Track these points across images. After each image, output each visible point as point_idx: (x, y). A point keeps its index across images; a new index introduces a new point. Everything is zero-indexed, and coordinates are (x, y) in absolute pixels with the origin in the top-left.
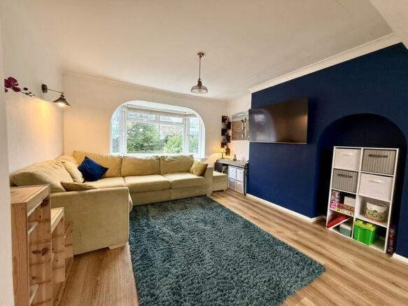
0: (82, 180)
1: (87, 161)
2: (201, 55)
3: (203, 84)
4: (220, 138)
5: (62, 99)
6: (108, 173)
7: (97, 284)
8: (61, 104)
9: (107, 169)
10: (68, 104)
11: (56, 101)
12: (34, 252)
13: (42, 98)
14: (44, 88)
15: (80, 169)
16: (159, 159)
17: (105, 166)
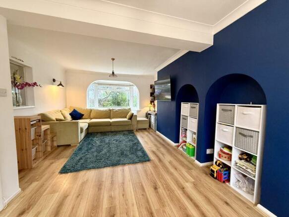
0: (71, 119)
1: (75, 111)
2: (113, 59)
3: (115, 73)
4: (150, 98)
5: (61, 84)
6: (83, 117)
7: (60, 153)
8: (61, 86)
9: (83, 115)
10: (63, 86)
11: (58, 86)
12: (38, 136)
13: (53, 84)
14: (54, 80)
15: (70, 114)
16: (110, 110)
17: (82, 113)
